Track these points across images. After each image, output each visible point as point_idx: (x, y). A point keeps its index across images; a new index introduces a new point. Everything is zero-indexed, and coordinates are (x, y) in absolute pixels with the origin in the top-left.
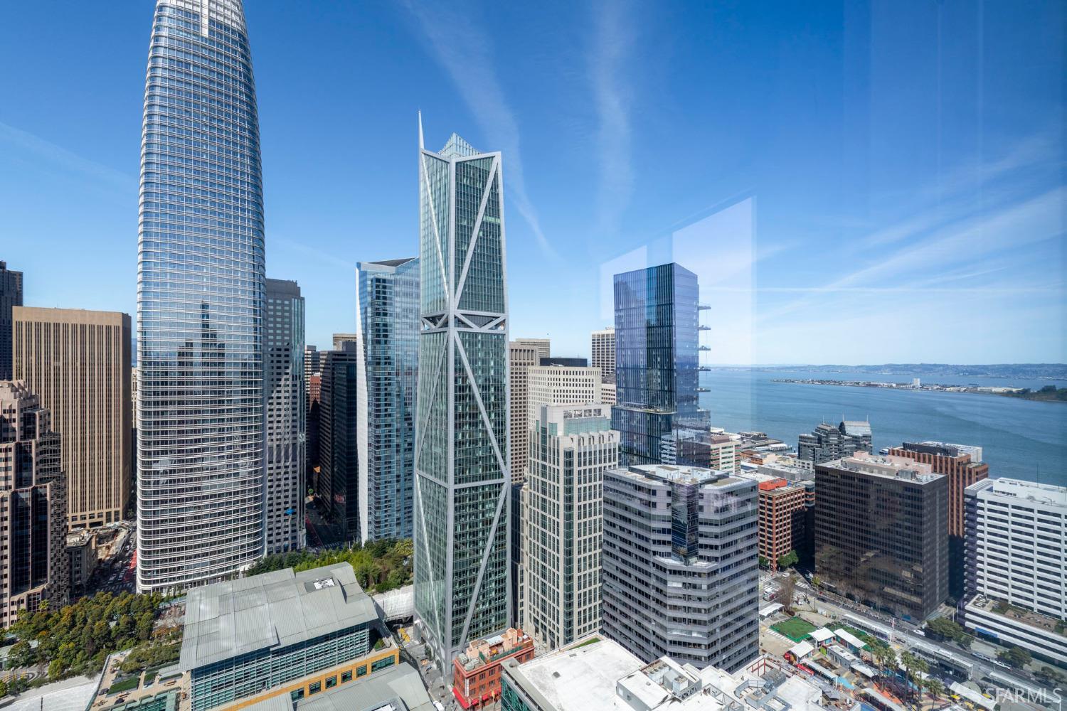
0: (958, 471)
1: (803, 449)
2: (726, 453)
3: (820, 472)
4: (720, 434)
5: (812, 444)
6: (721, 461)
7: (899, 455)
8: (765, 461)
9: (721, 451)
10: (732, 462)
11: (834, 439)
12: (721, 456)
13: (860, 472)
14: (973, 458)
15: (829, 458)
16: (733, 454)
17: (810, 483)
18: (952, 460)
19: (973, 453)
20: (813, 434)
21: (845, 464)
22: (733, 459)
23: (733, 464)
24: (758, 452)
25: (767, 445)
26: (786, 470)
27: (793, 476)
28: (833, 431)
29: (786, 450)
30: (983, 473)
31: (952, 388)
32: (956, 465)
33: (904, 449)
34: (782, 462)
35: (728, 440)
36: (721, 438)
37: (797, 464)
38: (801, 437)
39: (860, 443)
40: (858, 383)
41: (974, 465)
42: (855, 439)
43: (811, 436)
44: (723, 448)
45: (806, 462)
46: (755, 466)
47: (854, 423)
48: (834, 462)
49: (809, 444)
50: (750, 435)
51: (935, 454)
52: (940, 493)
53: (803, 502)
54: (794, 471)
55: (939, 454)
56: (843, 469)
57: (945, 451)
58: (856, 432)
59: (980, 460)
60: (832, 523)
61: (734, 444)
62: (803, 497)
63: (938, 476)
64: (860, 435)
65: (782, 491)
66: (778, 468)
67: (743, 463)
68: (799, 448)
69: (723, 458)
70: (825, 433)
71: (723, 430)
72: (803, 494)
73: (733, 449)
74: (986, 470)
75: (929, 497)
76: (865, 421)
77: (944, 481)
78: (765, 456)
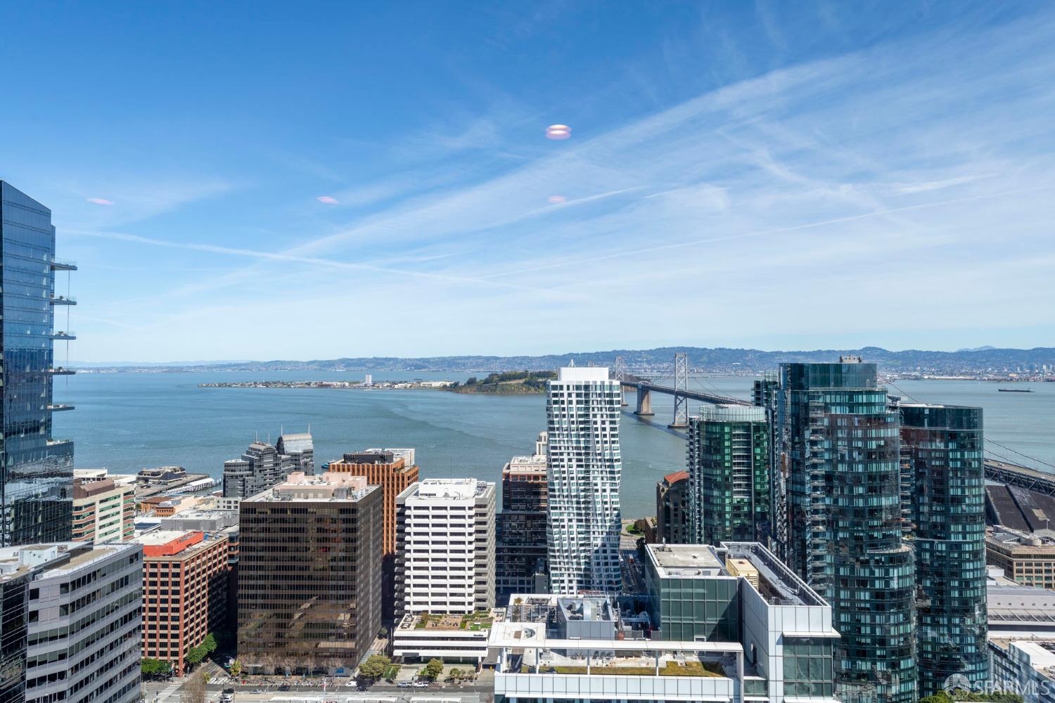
0: (393, 478)
1: (230, 483)
2: (108, 508)
3: (247, 510)
4: (100, 478)
5: (242, 473)
6: (98, 523)
7: (339, 470)
8: (178, 509)
9: (98, 506)
10: (118, 521)
11: (268, 462)
12: (98, 515)
13: (295, 500)
14: (407, 462)
15: (263, 487)
16: (121, 509)
17: (235, 528)
18: (388, 466)
19: (406, 456)
20: (243, 458)
21: (277, 494)
22: (121, 517)
23: (120, 525)
24: (167, 498)
25: (184, 484)
26: (204, 517)
27: (213, 524)
28: (268, 451)
29: (213, 486)
30: (415, 477)
31: (400, 385)
32: (391, 471)
33: (344, 462)
34: (203, 507)
35: (112, 487)
36: (101, 484)
37: (221, 504)
38: (227, 465)
39: (300, 463)
40: (309, 384)
41: (407, 469)
42: (295, 458)
43: (240, 461)
44: (101, 502)
45: (232, 500)
46: (158, 520)
47: (294, 437)
48: (265, 493)
49: (237, 473)
50: (158, 474)
51: (373, 463)
52: (374, 508)
53: (225, 559)
54: (215, 517)
55: (376, 462)
56: (275, 500)
57: (383, 458)
58: (296, 448)
59: (413, 463)
60: (261, 577)
61: (121, 491)
62: (225, 551)
63: (374, 488)
64: (300, 451)
65: (195, 550)
66: (193, 517)
67: (138, 520)
68: (224, 481)
69: (101, 519)
70: (258, 455)
71: (104, 471)
72: (226, 547)
73: (121, 501)
74: (416, 473)
75: (364, 515)
76: (306, 432)
77: (380, 492)
78: (179, 502)
